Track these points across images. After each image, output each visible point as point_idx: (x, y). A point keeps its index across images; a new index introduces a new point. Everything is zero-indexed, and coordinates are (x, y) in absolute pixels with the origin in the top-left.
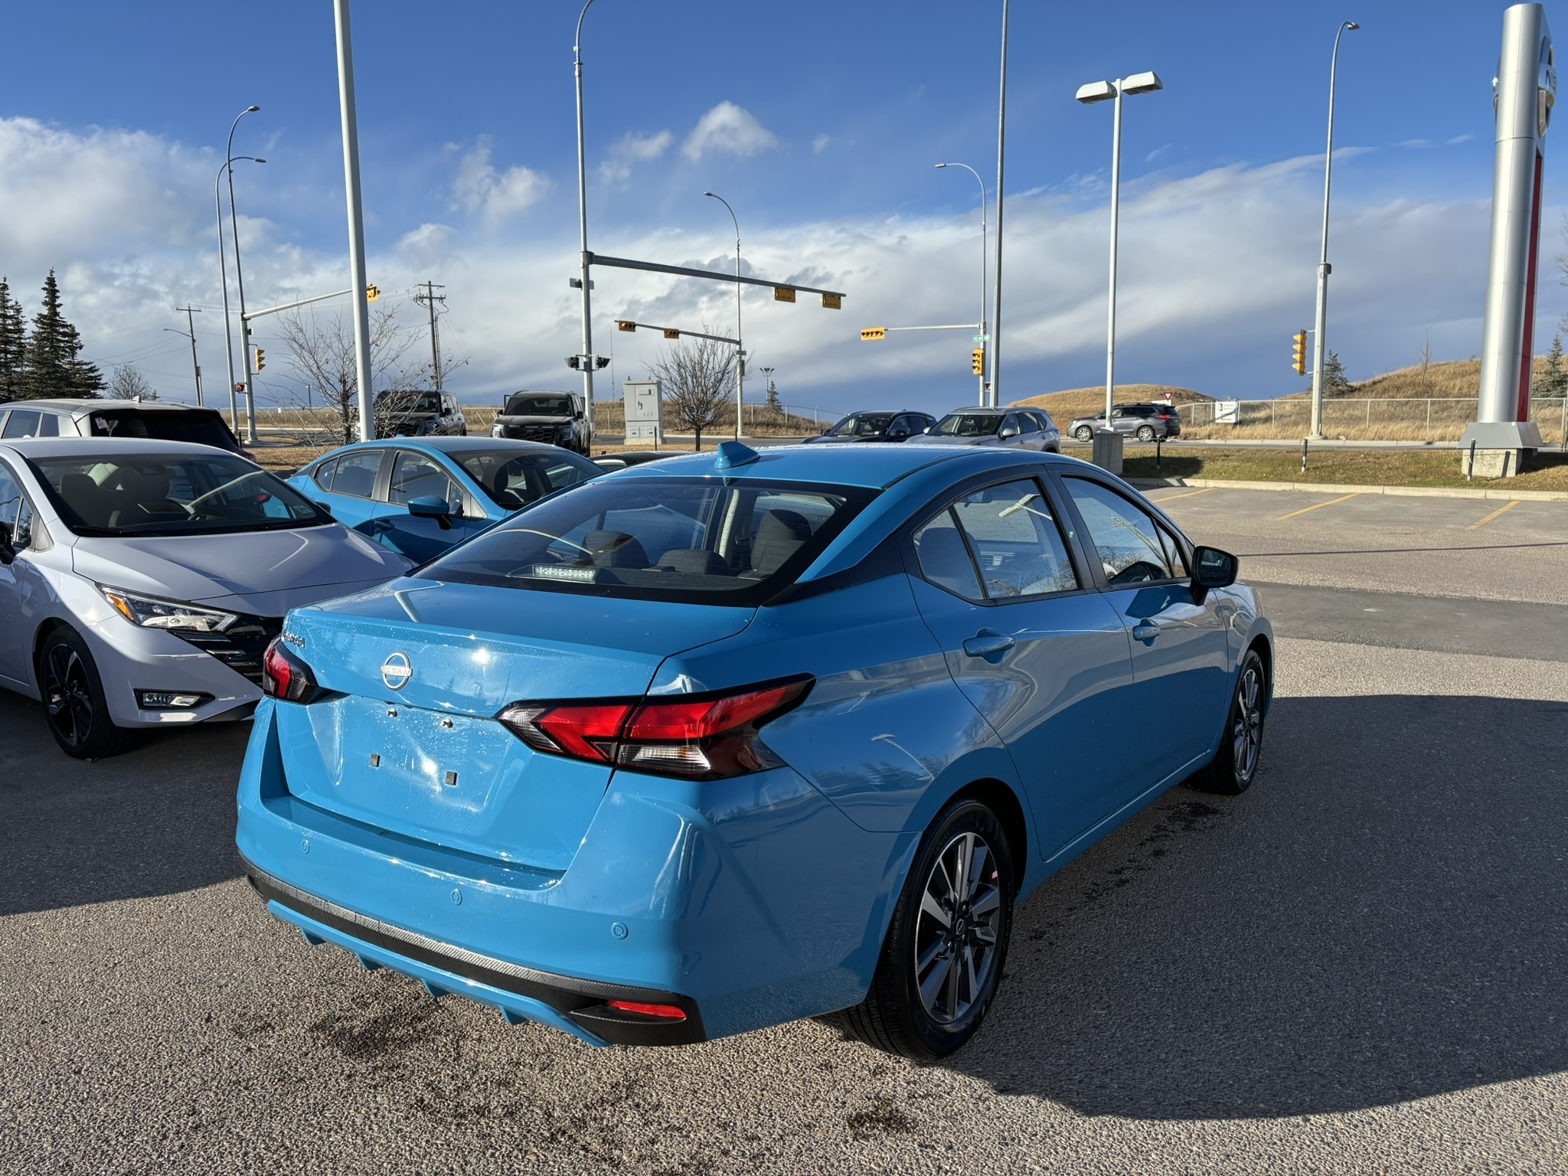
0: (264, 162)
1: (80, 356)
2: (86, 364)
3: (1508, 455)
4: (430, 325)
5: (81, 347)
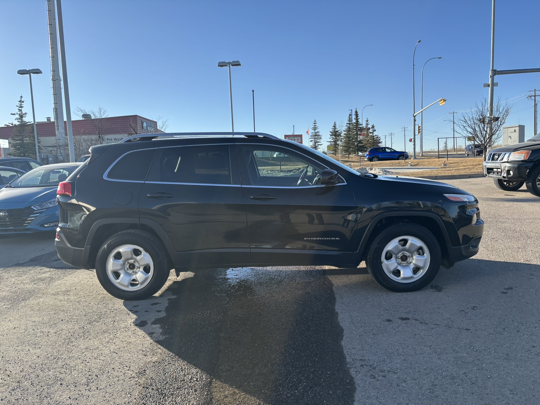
0: (441, 58)
1: (375, 133)
2: (376, 136)
4: (534, 107)
5: (375, 131)
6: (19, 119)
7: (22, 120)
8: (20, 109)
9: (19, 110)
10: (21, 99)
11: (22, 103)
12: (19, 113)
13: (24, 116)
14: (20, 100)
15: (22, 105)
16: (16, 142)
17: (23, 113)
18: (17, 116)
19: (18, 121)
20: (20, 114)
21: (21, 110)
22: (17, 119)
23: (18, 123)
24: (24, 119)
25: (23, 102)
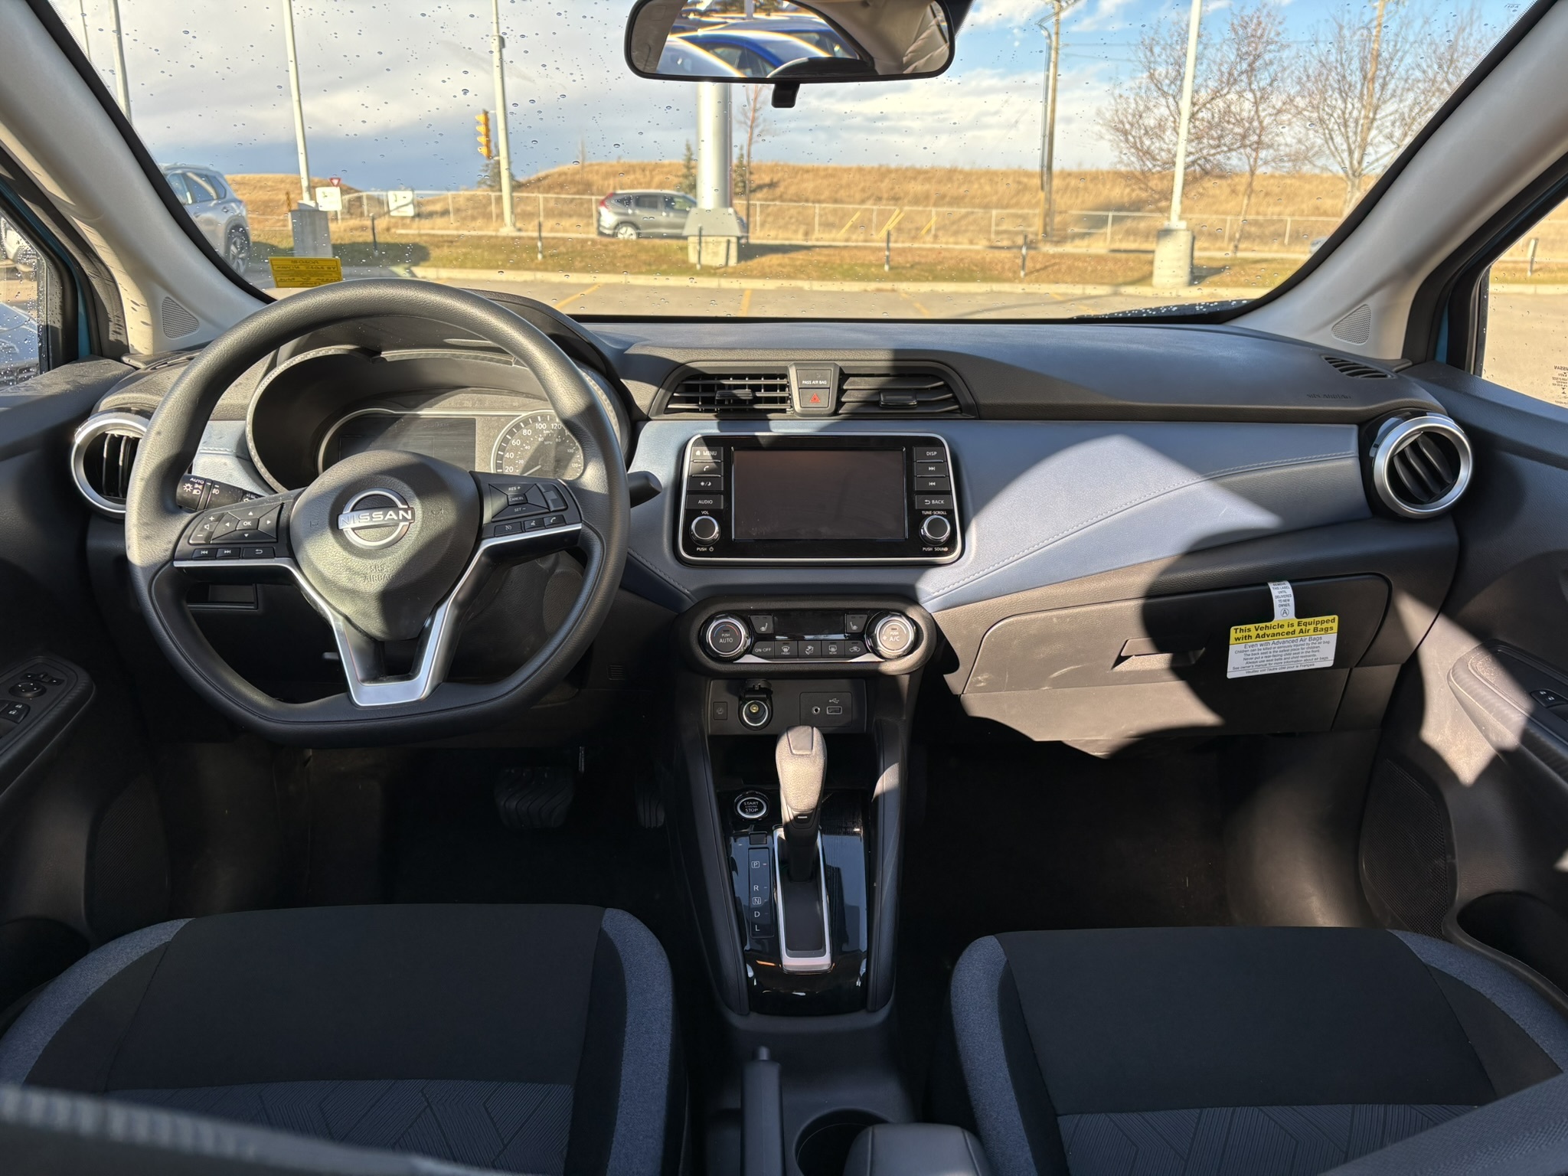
3: (729, 242)
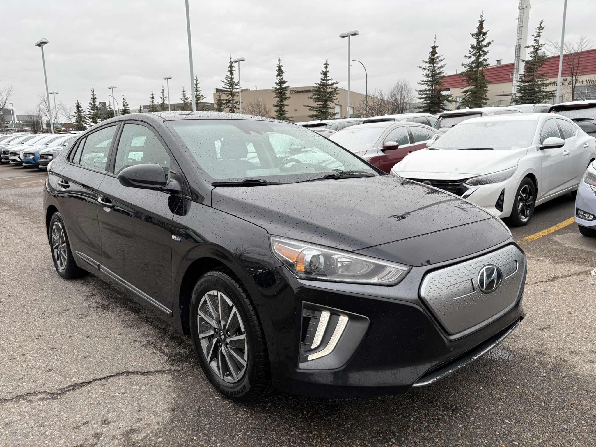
6: (533, 52)
7: (537, 53)
8: (537, 38)
9: (535, 40)
10: (541, 24)
11: (541, 31)
12: (535, 44)
13: (540, 48)
14: (539, 26)
15: (540, 33)
16: (525, 84)
17: (540, 44)
18: (532, 49)
19: (531, 56)
20: (535, 47)
21: (538, 41)
22: (530, 53)
23: (531, 59)
24: (539, 51)
25: (542, 29)
